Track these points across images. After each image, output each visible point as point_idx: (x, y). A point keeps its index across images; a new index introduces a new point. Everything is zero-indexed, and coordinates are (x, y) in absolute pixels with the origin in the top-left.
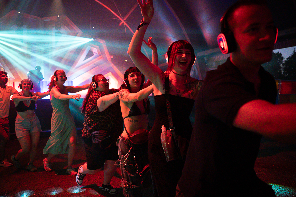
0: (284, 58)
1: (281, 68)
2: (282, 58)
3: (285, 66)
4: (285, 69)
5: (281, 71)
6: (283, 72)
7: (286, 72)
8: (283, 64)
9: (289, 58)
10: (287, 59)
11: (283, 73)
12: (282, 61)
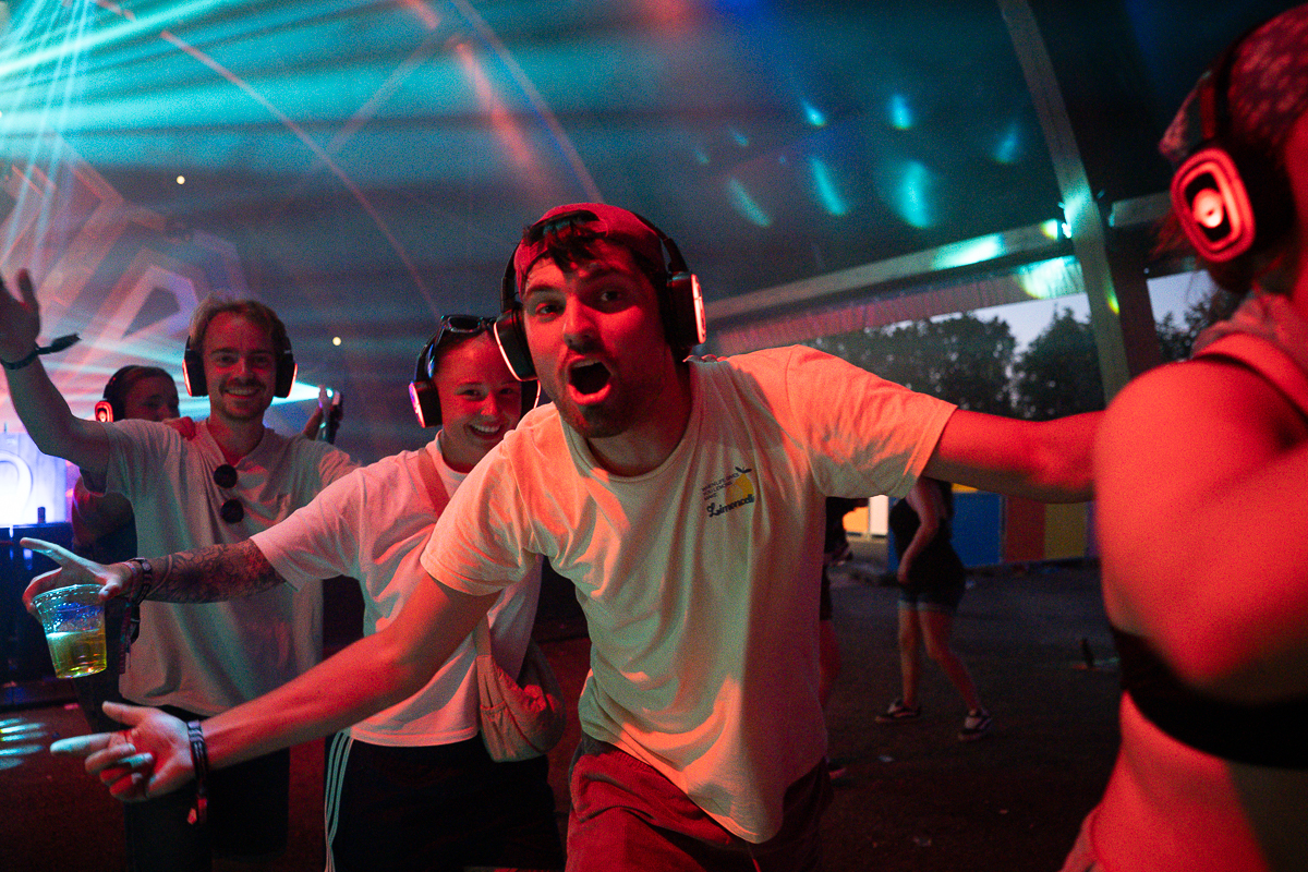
0: (1018, 340)
1: (1006, 381)
2: (1012, 342)
3: (1022, 375)
4: (1024, 387)
5: (1007, 395)
6: (1015, 397)
7: (1027, 398)
8: (1017, 368)
9: (1037, 344)
10: (1031, 345)
11: (1019, 403)
12: (1011, 353)
